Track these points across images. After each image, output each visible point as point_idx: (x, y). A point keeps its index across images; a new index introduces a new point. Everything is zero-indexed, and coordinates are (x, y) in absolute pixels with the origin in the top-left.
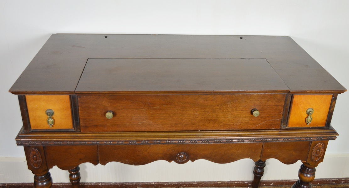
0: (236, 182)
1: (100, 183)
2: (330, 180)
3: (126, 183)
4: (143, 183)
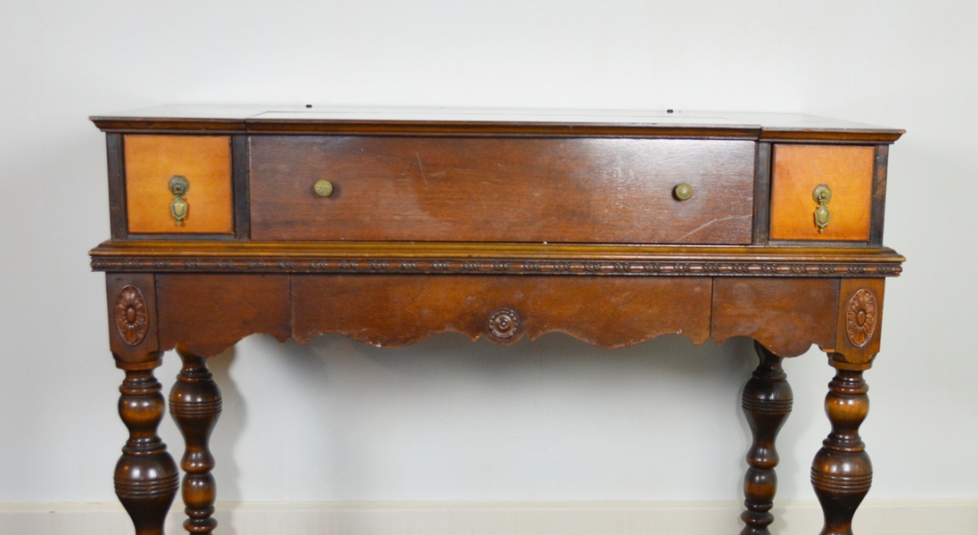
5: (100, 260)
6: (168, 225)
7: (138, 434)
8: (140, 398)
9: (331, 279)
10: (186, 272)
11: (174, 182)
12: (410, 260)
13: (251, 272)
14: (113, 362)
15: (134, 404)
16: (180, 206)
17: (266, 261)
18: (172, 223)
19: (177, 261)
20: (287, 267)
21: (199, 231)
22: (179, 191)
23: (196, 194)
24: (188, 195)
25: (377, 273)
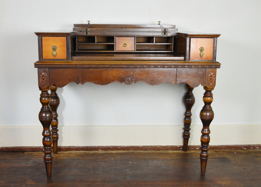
0: (171, 146)
1: (71, 146)
2: (242, 146)
3: (90, 146)
4: (103, 146)
5: (36, 65)
6: (52, 57)
7: (44, 106)
8: (45, 97)
9: (89, 69)
10: (56, 68)
11: (53, 47)
12: (107, 65)
13: (71, 68)
14: (39, 89)
15: (44, 99)
16: (55, 53)
17: (74, 65)
18: (53, 57)
19: (54, 65)
20: (79, 67)
21: (59, 59)
22: (54, 49)
23: (58, 50)
24: (56, 50)
25: (100, 68)
